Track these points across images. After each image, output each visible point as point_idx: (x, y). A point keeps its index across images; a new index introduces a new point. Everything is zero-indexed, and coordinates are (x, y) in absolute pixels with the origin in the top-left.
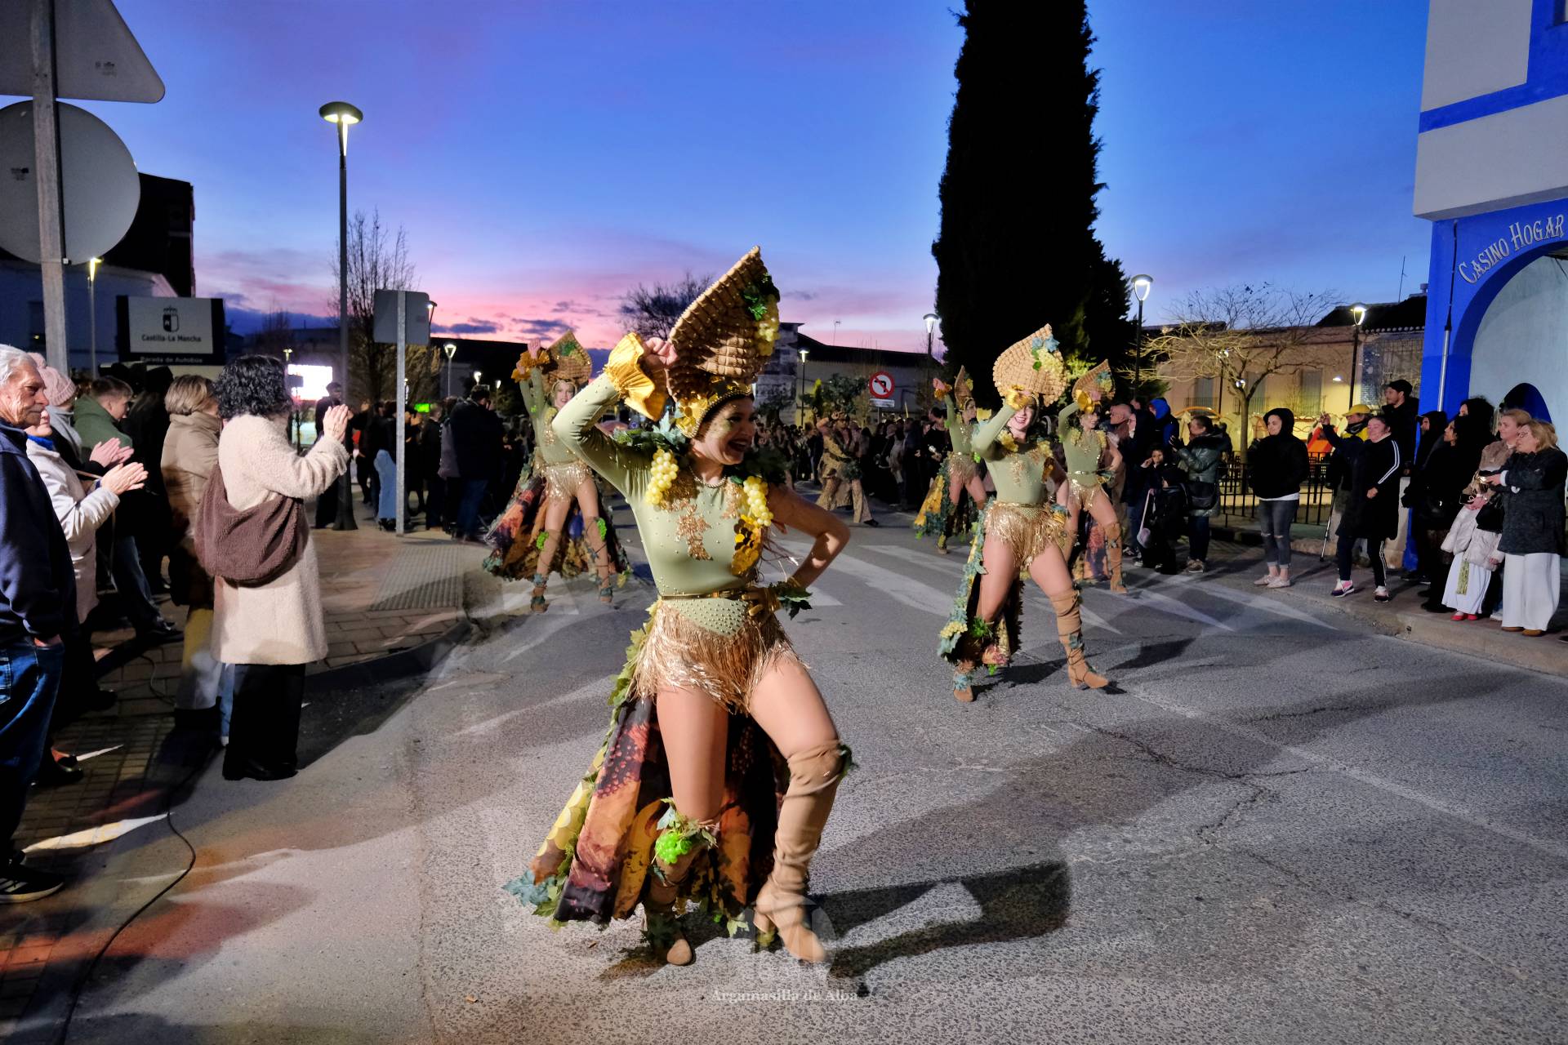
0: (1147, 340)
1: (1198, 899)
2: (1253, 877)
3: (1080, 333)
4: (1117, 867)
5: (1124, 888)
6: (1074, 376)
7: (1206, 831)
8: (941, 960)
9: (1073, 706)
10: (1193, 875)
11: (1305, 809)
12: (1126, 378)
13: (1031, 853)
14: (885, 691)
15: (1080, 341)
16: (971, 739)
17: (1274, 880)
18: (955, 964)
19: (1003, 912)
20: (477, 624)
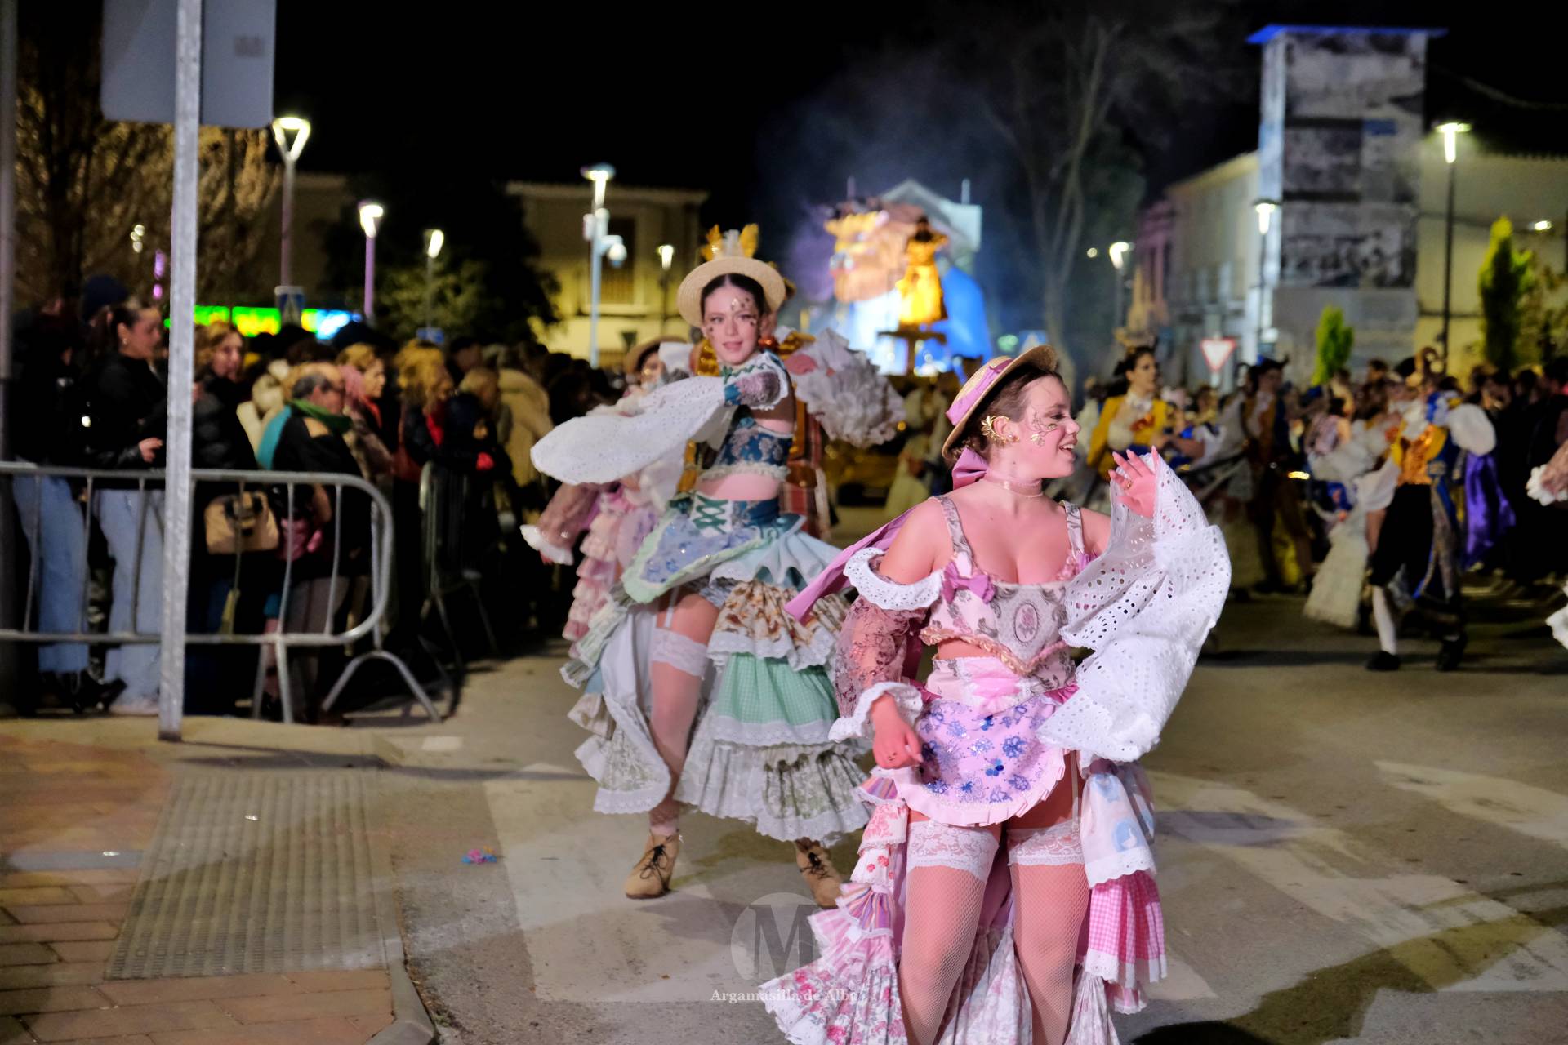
20: (454, 1025)
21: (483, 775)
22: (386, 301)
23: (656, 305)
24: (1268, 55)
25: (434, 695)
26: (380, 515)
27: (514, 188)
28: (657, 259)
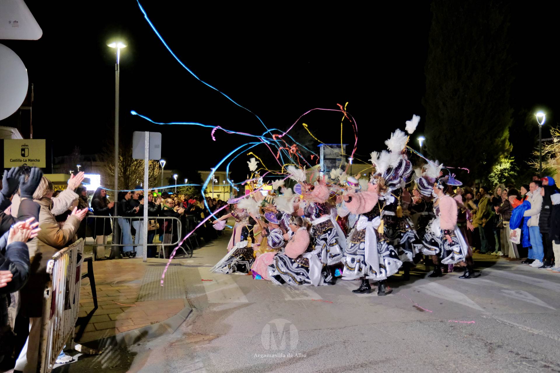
0: (544, 146)
3: (507, 143)
6: (502, 168)
9: (539, 351)
12: (533, 167)
14: (427, 344)
15: (507, 147)
16: (484, 370)
20: (195, 308)
21: (197, 266)
22: (179, 190)
23: (223, 191)
24: (321, 148)
25: (188, 254)
26: (179, 223)
27: (199, 172)
28: (223, 183)
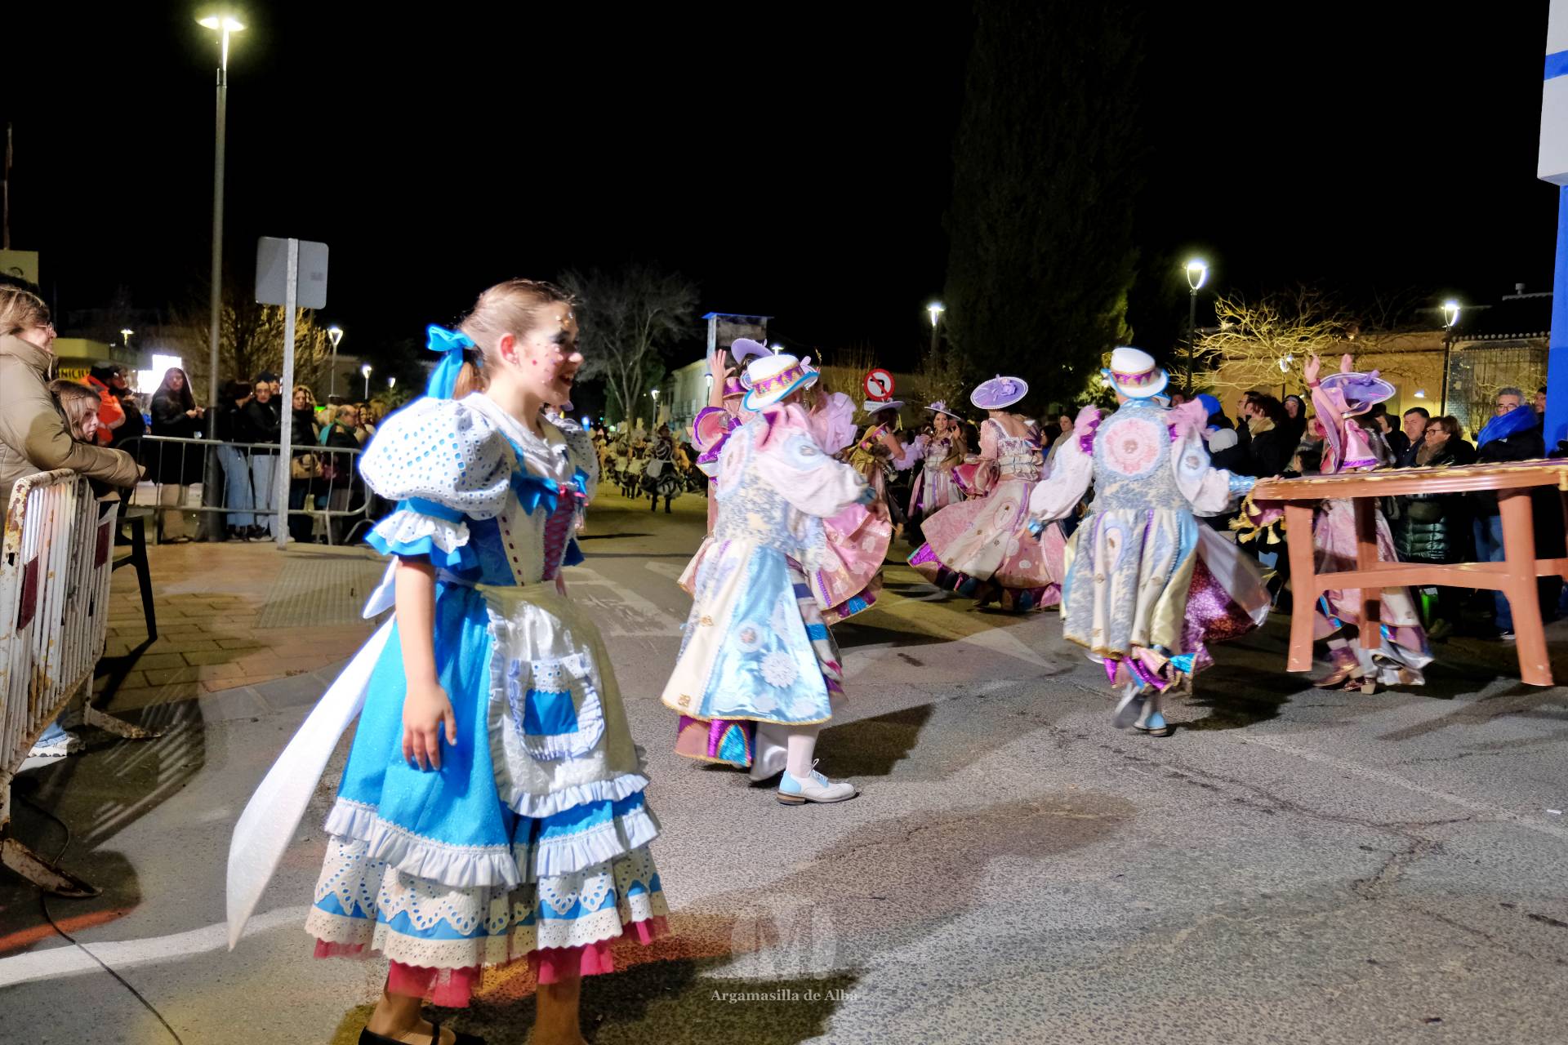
0: (1200, 337)
1: (1370, 961)
2: (1433, 937)
3: (1122, 325)
4: (1260, 926)
5: (1274, 950)
7: (1363, 887)
8: (1060, 1033)
10: (1357, 934)
11: (1477, 862)
13: (1148, 910)
15: (1121, 334)
17: (1460, 941)
18: (1079, 1038)
19: (1127, 977)
24: (710, 323)
